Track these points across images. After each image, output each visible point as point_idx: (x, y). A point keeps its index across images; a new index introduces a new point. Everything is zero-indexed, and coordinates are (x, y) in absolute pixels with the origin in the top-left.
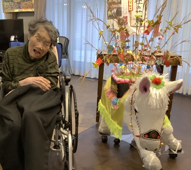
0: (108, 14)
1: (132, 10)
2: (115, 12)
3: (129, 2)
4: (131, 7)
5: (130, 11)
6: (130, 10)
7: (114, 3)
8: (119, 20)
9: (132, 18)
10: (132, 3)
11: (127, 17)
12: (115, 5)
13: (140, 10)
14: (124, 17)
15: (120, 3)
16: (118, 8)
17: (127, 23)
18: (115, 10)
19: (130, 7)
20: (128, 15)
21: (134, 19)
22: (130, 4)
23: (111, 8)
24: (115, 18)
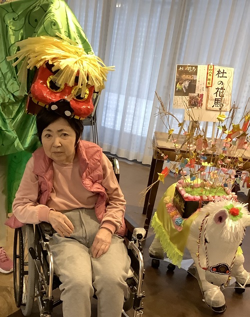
1: (211, 86)
2: (187, 85)
3: (207, 74)
4: (211, 82)
5: (207, 87)
6: (208, 85)
7: (187, 72)
8: (191, 98)
9: (210, 97)
10: (212, 75)
11: (203, 95)
12: (187, 76)
13: (222, 86)
14: (198, 94)
15: (196, 73)
16: (191, 80)
17: (202, 105)
19: (208, 81)
20: (205, 93)
21: (211, 100)
22: (209, 77)
23: (182, 80)
24: (186, 94)
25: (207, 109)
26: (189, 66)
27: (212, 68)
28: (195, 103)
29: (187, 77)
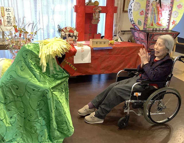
1: (4, 16)
4: (3, 14)
11: (1, 20)
13: (9, 15)
17: (2, 24)
22: (2, 12)
25: (5, 26)
27: (3, 8)
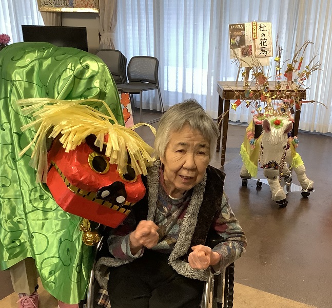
0: (231, 43)
1: (257, 38)
2: (238, 40)
3: (252, 29)
5: (254, 39)
7: (237, 30)
8: (243, 49)
9: (256, 47)
10: (256, 29)
11: (251, 46)
13: (265, 37)
14: (248, 46)
15: (244, 30)
16: (241, 35)
17: (251, 54)
18: (238, 38)
19: (254, 35)
20: (252, 44)
21: (258, 49)
22: (254, 31)
23: (234, 36)
24: (239, 47)
25: (255, 57)
26: (238, 25)
27: (255, 24)
28: (247, 52)
29: (238, 33)
